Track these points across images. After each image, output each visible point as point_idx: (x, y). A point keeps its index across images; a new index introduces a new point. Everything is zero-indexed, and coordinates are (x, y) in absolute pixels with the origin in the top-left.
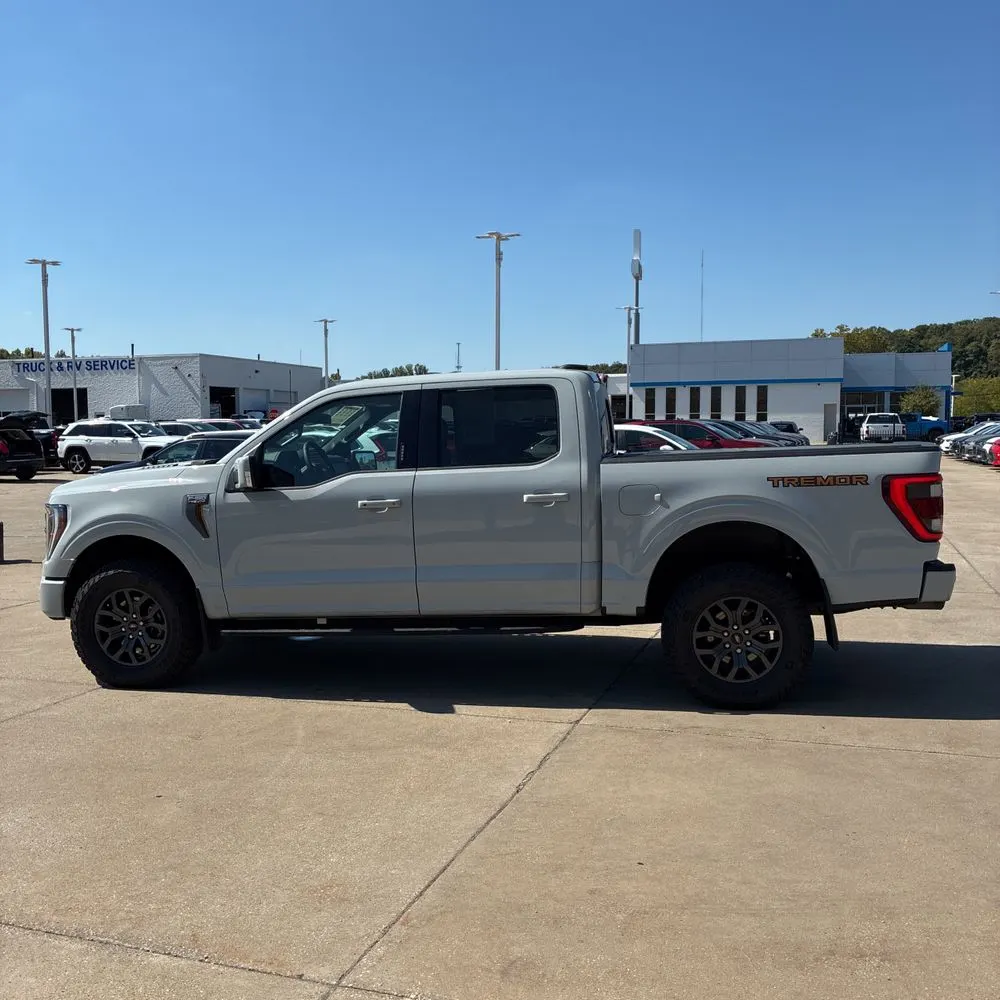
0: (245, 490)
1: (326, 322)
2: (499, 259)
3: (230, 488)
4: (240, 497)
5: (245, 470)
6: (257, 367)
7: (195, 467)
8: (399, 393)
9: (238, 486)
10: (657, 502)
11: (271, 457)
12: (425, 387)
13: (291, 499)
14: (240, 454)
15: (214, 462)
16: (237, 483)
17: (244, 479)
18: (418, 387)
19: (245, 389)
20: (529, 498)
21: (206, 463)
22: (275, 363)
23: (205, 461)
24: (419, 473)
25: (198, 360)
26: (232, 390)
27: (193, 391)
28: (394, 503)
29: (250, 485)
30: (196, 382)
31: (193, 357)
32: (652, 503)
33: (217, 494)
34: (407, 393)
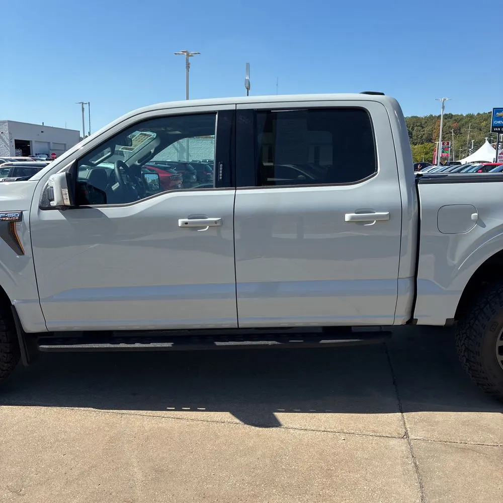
0: (62, 208)
1: (83, 104)
2: (188, 67)
3: (45, 205)
4: (56, 215)
5: (62, 187)
6: (42, 129)
7: (7, 183)
8: (214, 113)
9: (53, 203)
10: (473, 221)
11: (84, 174)
12: (239, 107)
13: (109, 217)
14: (54, 170)
15: (27, 179)
16: (53, 200)
17: (61, 196)
18: (233, 107)
19: (36, 141)
20: (353, 218)
21: (18, 180)
22: (52, 127)
23: (16, 178)
24: (239, 192)
25: (7, 124)
26: (28, 142)
27: (5, 142)
28: (216, 222)
29: (67, 202)
30: (6, 137)
31: (4, 122)
32: (468, 222)
33: (31, 211)
34: (222, 113)
